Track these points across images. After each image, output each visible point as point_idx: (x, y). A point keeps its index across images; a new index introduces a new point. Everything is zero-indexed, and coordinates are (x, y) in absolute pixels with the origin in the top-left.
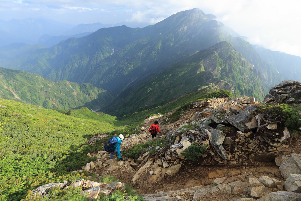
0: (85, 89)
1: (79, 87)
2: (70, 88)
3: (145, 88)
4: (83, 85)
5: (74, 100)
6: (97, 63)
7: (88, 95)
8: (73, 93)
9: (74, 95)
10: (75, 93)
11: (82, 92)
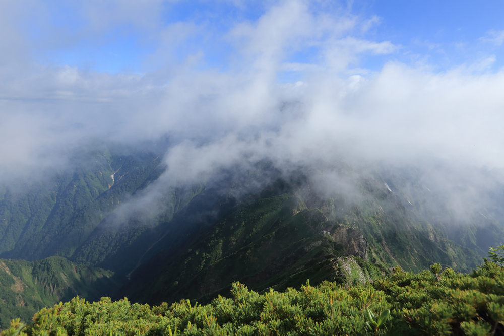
0: (46, 271)
1: (31, 269)
2: (6, 274)
3: (195, 254)
4: (41, 263)
5: (14, 304)
6: (74, 209)
7: (54, 287)
8: (11, 288)
9: (14, 293)
10: (18, 287)
11: (36, 280)
